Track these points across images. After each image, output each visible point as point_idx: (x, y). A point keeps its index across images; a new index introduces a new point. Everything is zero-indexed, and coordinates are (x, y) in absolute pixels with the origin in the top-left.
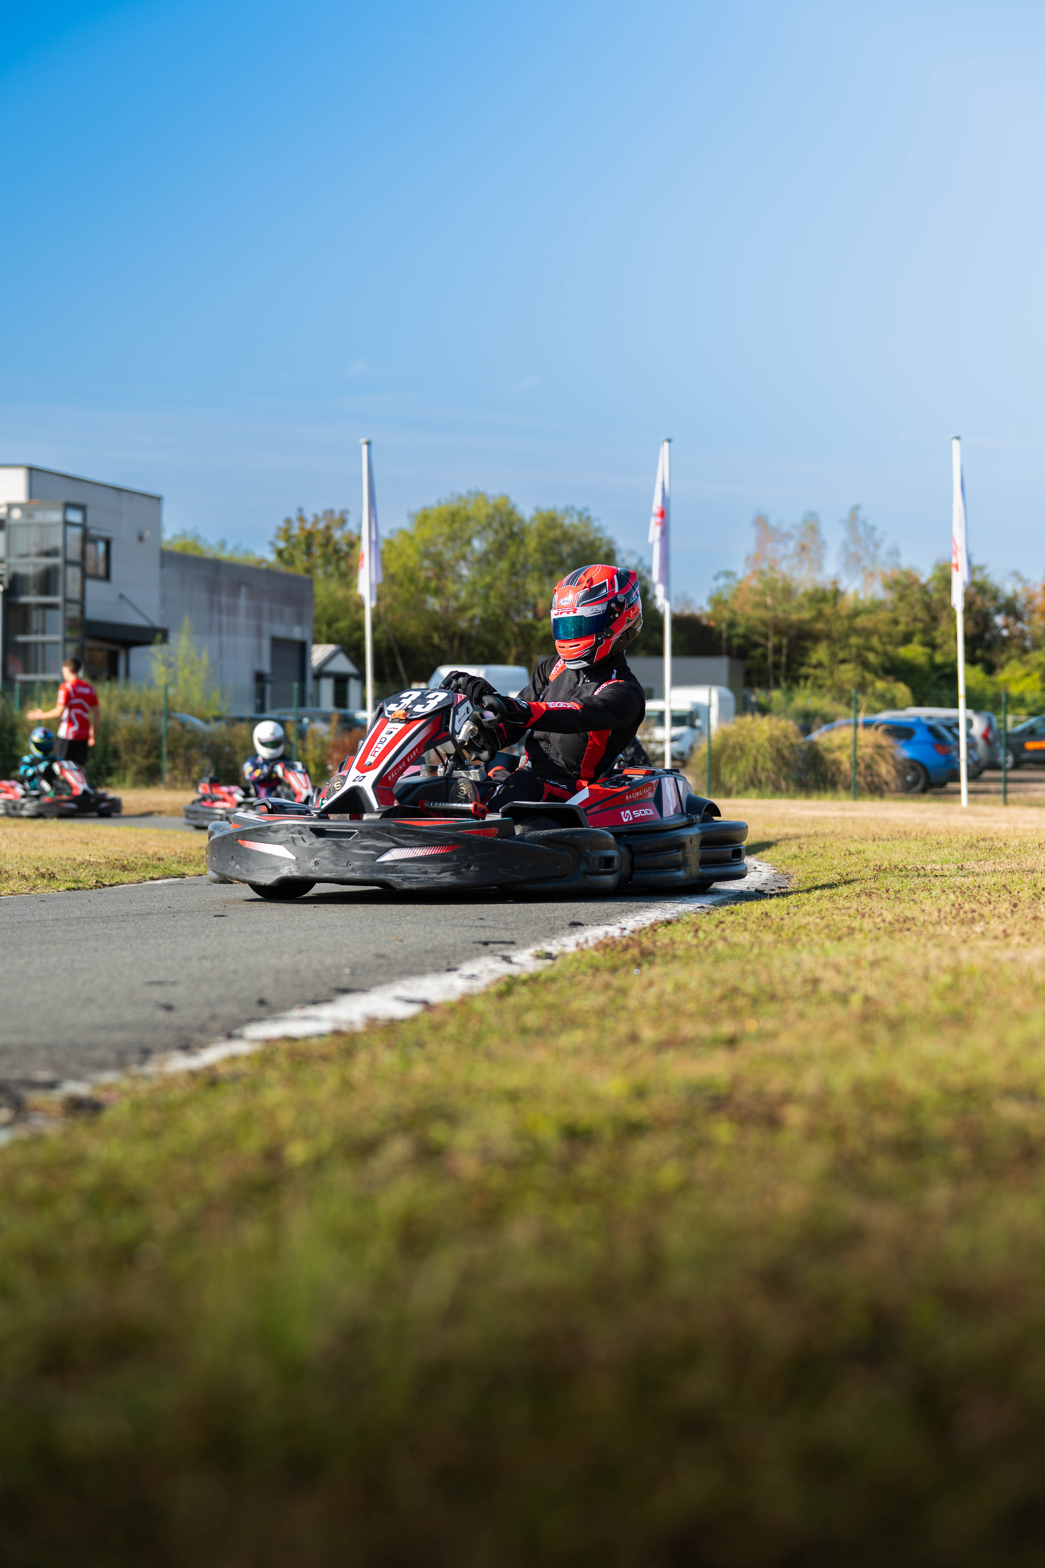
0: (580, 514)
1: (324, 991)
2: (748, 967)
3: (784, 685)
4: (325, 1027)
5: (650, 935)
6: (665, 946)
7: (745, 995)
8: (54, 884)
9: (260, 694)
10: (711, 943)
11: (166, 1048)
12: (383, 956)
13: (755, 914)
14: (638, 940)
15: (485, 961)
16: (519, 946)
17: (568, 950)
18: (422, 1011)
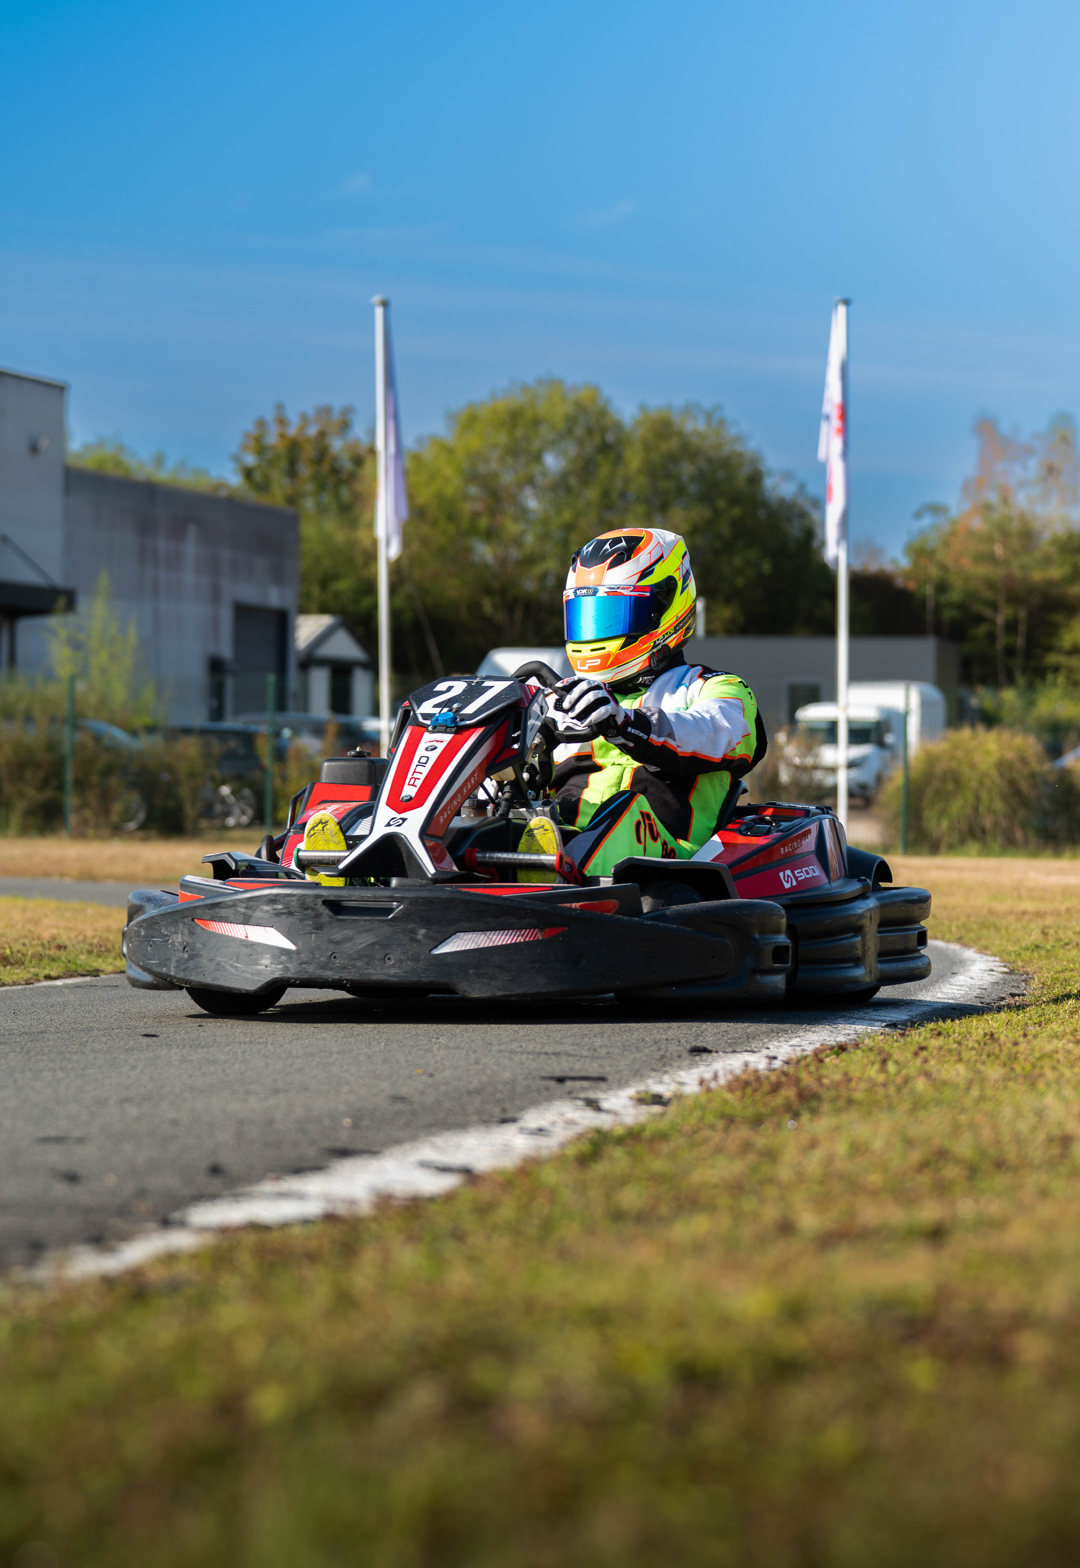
0: (709, 416)
1: (312, 1151)
2: (963, 1118)
3: (1021, 680)
4: (313, 1208)
5: (812, 1068)
6: (836, 1085)
7: (957, 1161)
9: (217, 691)
10: (907, 1080)
11: (67, 1240)
12: (402, 1099)
13: (975, 1036)
14: (795, 1075)
15: (560, 1107)
16: (613, 1084)
17: (687, 1090)
18: (461, 1185)
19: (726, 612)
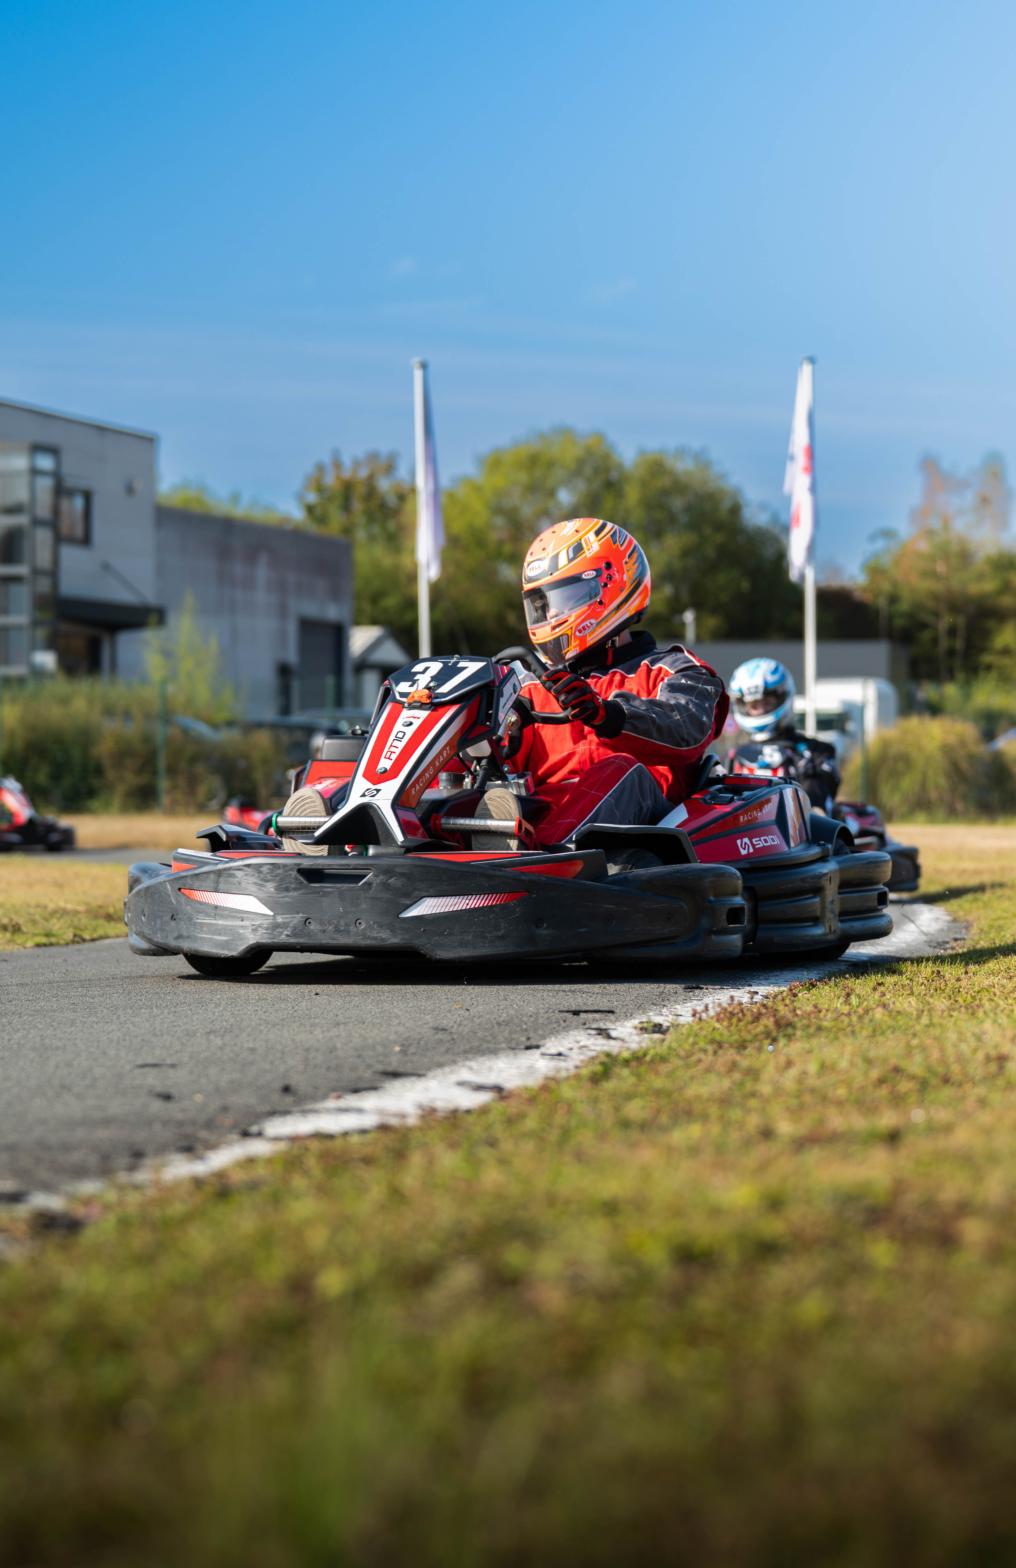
0: (696, 457)
1: (368, 1074)
2: (914, 1042)
3: (959, 677)
4: (369, 1121)
5: (787, 1002)
6: (807, 1015)
7: (913, 1077)
8: (19, 939)
9: (285, 691)
10: (867, 1011)
11: (163, 1149)
12: (443, 1030)
13: (923, 975)
14: (772, 1008)
15: (576, 1035)
16: (620, 1016)
17: (682, 1020)
18: (493, 1100)
19: (712, 622)
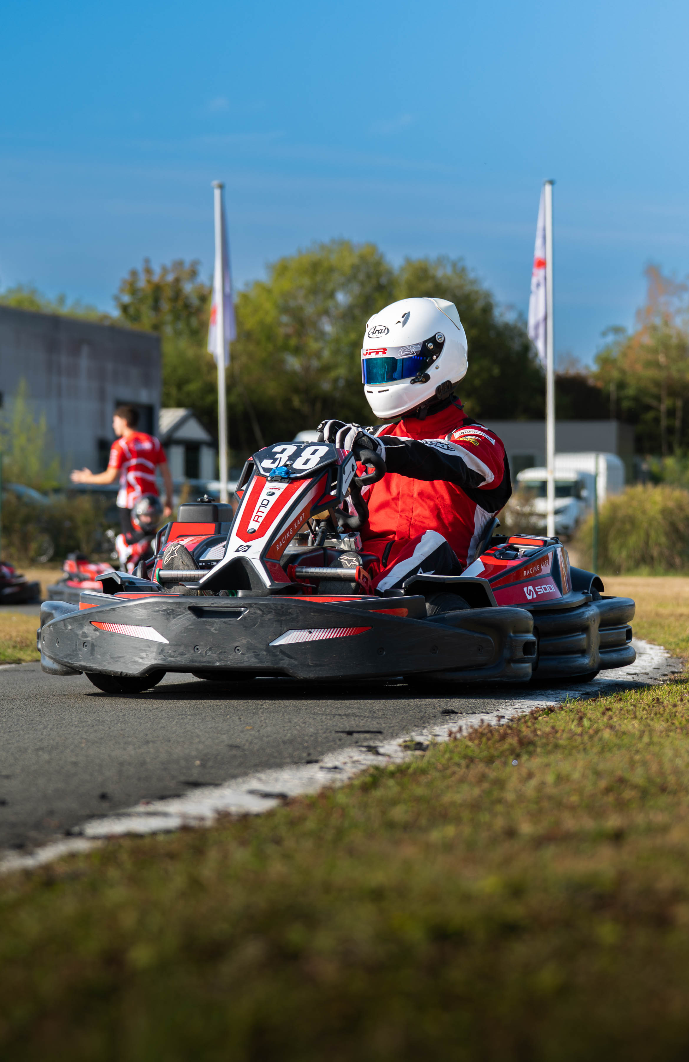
0: (454, 265)
1: (172, 784)
2: (637, 757)
3: (678, 451)
4: (173, 823)
5: (529, 724)
6: (547, 735)
7: (635, 787)
10: (597, 731)
12: (237, 747)
13: (646, 701)
14: (516, 728)
15: (350, 752)
16: (387, 735)
17: (439, 739)
18: (278, 806)
